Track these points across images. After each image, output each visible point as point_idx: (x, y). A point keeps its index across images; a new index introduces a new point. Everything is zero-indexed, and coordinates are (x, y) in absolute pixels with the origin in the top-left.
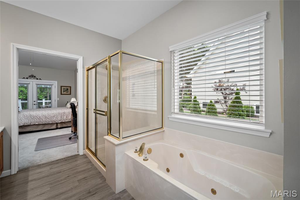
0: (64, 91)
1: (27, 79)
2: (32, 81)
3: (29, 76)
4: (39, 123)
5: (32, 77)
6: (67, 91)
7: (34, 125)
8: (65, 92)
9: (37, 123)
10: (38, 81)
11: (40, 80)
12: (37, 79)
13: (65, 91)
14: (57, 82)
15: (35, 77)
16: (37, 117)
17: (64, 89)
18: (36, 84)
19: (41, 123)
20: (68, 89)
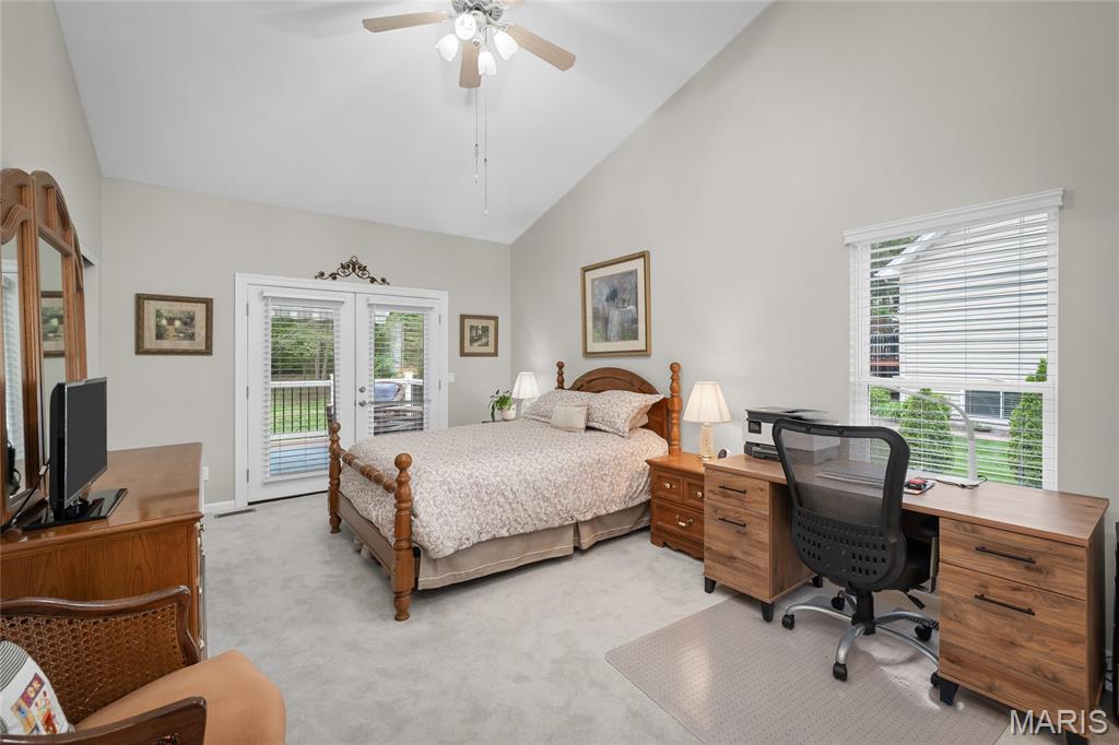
0: (473, 341)
1: (335, 278)
2: (352, 290)
3: (343, 266)
4: (513, 532)
5: (354, 270)
6: (484, 340)
7: (494, 539)
8: (476, 344)
9: (504, 533)
10: (376, 287)
11: (385, 286)
12: (373, 280)
13: (476, 341)
14: (446, 293)
15: (365, 269)
16: (506, 493)
17: (472, 327)
18: (369, 305)
19: (522, 531)
20: (488, 331)
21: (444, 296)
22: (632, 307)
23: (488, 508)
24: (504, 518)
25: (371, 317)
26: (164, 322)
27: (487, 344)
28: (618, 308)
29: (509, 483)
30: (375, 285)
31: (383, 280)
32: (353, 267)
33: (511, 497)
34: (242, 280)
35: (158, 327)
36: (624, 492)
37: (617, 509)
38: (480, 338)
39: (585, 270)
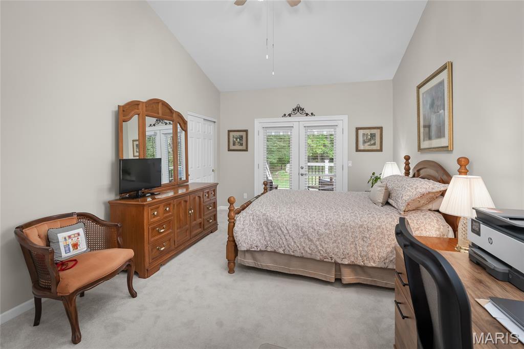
0: (365, 142)
1: (290, 116)
2: (298, 120)
3: (293, 110)
4: (287, 252)
6: (372, 142)
7: (275, 252)
8: (366, 144)
9: (281, 251)
10: (308, 118)
11: (313, 117)
12: (307, 115)
15: (303, 110)
16: (282, 229)
17: (364, 134)
18: (305, 127)
19: (292, 254)
20: (375, 136)
21: (345, 118)
22: (442, 111)
23: (272, 234)
24: (281, 242)
25: (306, 132)
26: (235, 140)
27: (374, 144)
28: (435, 113)
29: (285, 224)
30: (308, 117)
31: (312, 114)
32: (298, 110)
33: (285, 232)
34: (257, 122)
35: (233, 141)
36: (384, 255)
37: (374, 265)
38: (370, 140)
39: (419, 87)
